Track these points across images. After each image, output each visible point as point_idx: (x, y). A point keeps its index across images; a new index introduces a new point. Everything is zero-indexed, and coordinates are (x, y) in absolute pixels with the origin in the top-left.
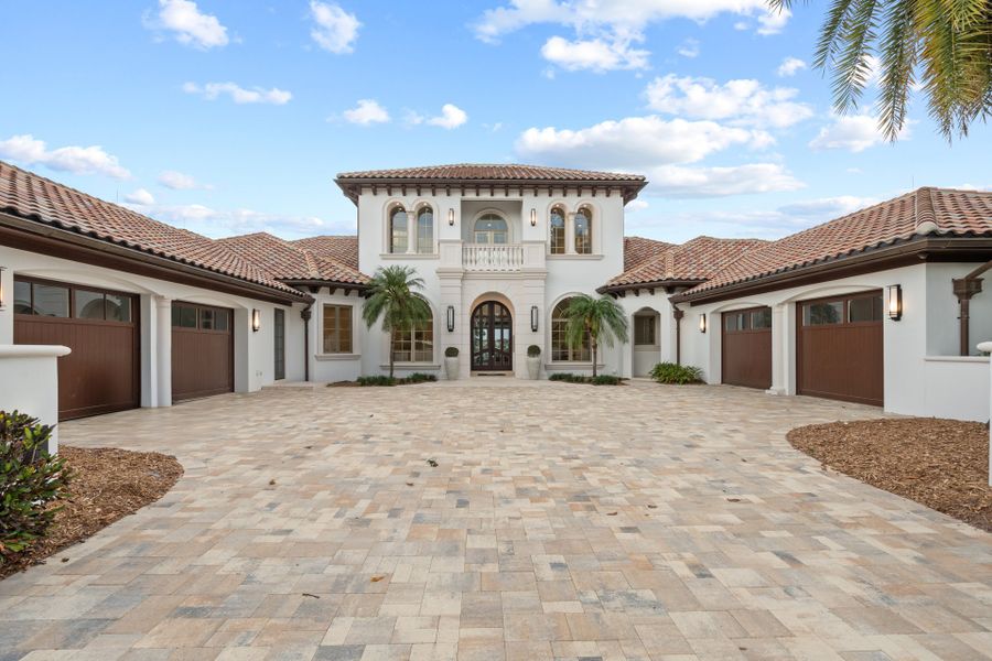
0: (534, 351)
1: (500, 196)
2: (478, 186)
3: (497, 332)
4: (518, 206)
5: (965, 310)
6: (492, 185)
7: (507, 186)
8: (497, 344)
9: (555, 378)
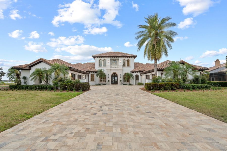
0: (121, 81)
1: (116, 58)
2: (112, 57)
3: (115, 78)
4: (118, 59)
5: (162, 76)
6: (115, 57)
7: (117, 57)
8: (115, 80)
9: (124, 85)
